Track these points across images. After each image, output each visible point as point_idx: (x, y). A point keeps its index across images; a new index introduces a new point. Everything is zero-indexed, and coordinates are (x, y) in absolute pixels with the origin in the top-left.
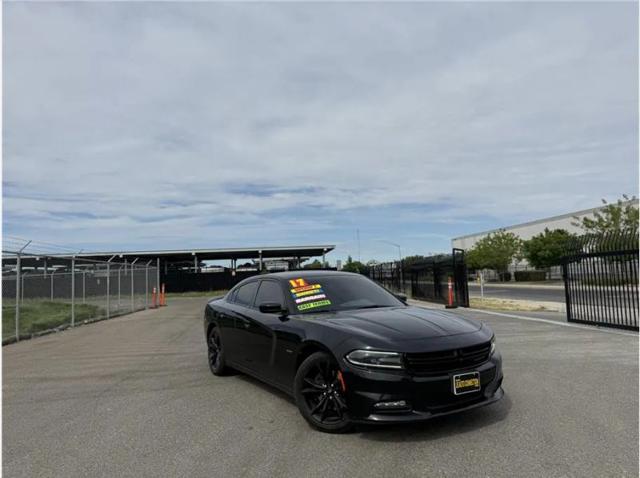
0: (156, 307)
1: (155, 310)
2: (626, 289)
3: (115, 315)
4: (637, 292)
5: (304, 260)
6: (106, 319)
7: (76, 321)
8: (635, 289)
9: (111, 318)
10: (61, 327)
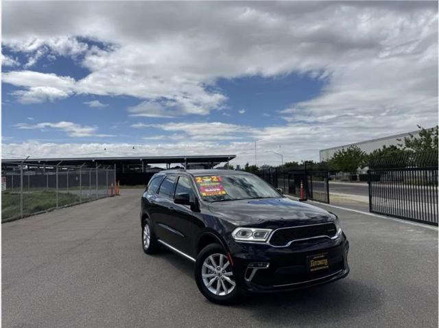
0: (113, 196)
1: (112, 198)
2: (432, 188)
3: (86, 201)
4: (437, 191)
5: (216, 164)
6: (79, 204)
7: (59, 206)
8: (435, 188)
9: (82, 203)
10: (49, 209)
